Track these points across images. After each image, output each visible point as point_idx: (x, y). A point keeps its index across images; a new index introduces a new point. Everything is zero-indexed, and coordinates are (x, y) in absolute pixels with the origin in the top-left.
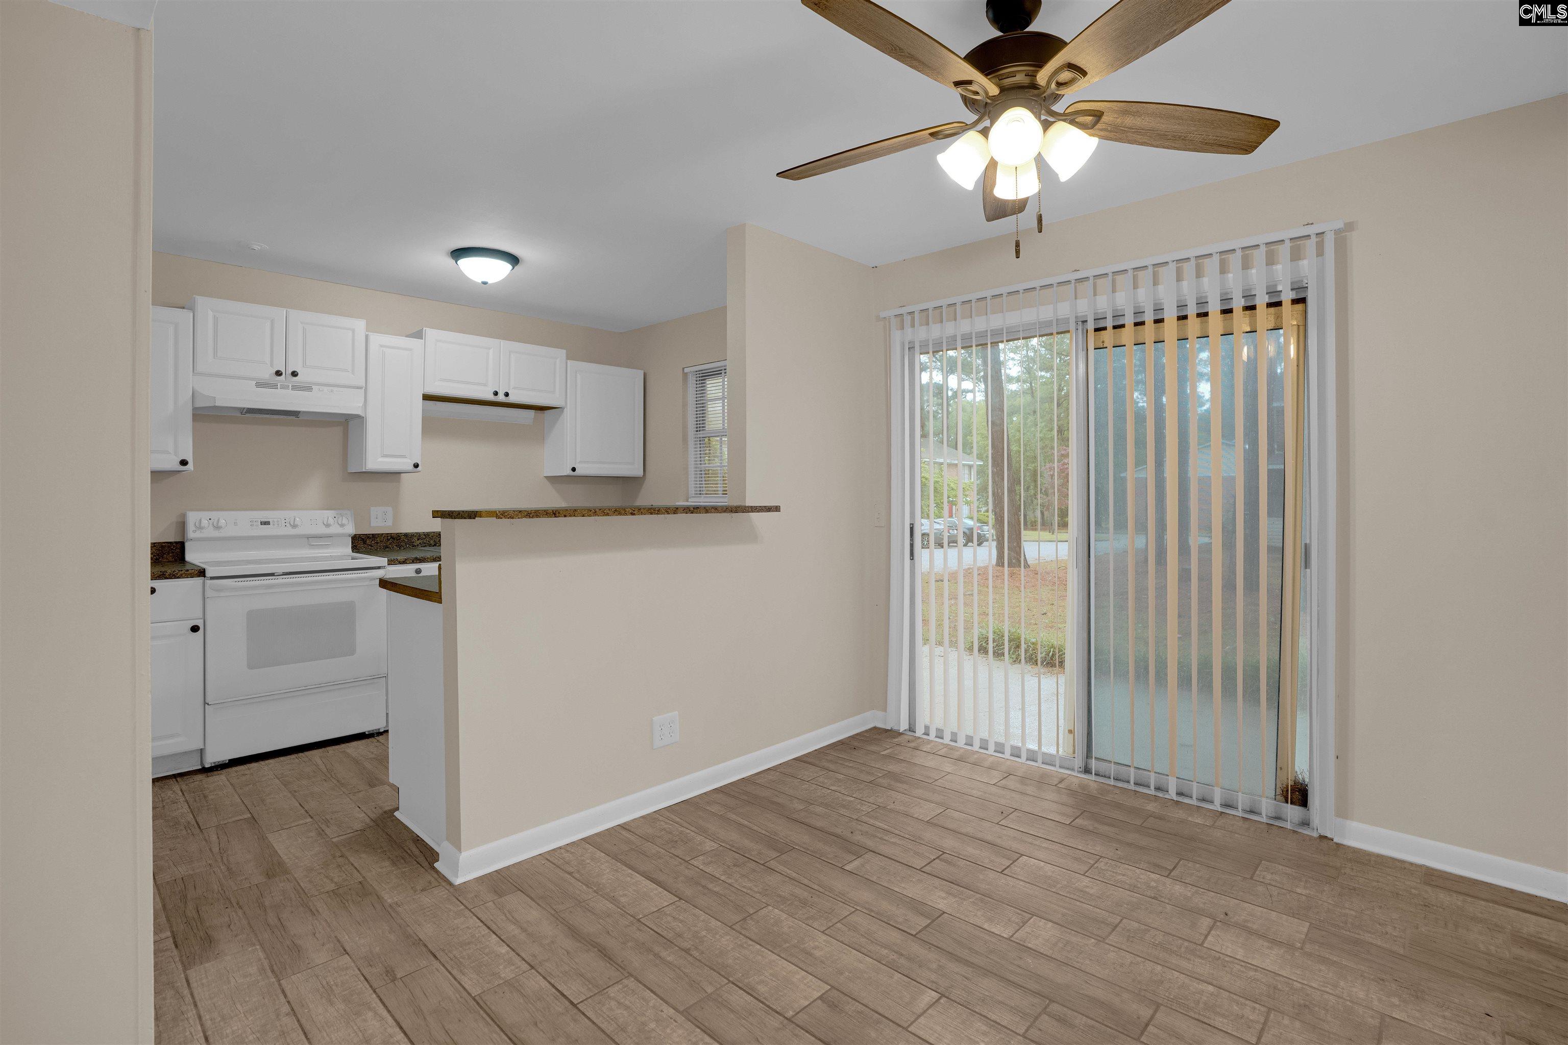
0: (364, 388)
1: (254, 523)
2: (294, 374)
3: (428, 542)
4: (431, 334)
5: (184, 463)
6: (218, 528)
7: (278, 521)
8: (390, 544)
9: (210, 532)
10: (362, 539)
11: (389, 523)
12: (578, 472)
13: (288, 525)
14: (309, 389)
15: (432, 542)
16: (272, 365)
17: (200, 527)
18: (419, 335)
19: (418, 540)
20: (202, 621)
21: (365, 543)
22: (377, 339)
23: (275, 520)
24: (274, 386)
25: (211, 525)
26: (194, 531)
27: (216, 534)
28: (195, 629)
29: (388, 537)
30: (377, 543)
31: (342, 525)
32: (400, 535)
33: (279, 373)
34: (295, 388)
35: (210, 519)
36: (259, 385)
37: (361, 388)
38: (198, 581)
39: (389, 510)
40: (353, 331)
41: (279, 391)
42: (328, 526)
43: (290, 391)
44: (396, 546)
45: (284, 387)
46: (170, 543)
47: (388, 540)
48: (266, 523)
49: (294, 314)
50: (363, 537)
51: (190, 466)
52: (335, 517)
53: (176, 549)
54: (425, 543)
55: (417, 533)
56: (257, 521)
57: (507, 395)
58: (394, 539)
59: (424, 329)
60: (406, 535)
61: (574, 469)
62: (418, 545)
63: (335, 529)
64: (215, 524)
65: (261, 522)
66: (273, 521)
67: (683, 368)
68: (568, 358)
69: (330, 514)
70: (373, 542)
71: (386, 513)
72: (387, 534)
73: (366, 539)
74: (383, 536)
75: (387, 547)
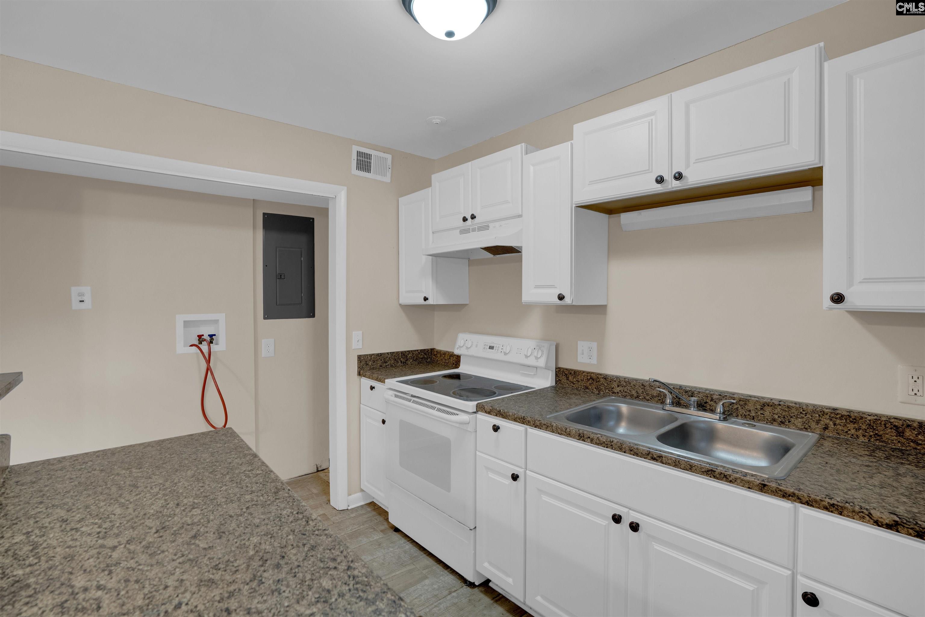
1: (486, 347)
2: (474, 217)
3: (628, 391)
8: (590, 384)
9: (464, 350)
10: (566, 374)
11: (594, 361)
13: (503, 351)
14: (487, 227)
17: (460, 346)
19: (618, 386)
21: (568, 379)
23: (498, 346)
25: (465, 345)
26: (458, 349)
27: (466, 352)
29: (587, 376)
31: (537, 358)
32: (600, 377)
35: (466, 340)
39: (594, 345)
42: (527, 356)
44: (596, 388)
47: (588, 380)
48: (492, 348)
50: (566, 373)
52: (534, 349)
55: (617, 377)
58: (593, 380)
60: (606, 377)
63: (532, 361)
65: (490, 346)
66: (496, 347)
70: (574, 380)
71: (590, 349)
72: (588, 373)
73: (570, 376)
74: (584, 375)
75: (587, 388)
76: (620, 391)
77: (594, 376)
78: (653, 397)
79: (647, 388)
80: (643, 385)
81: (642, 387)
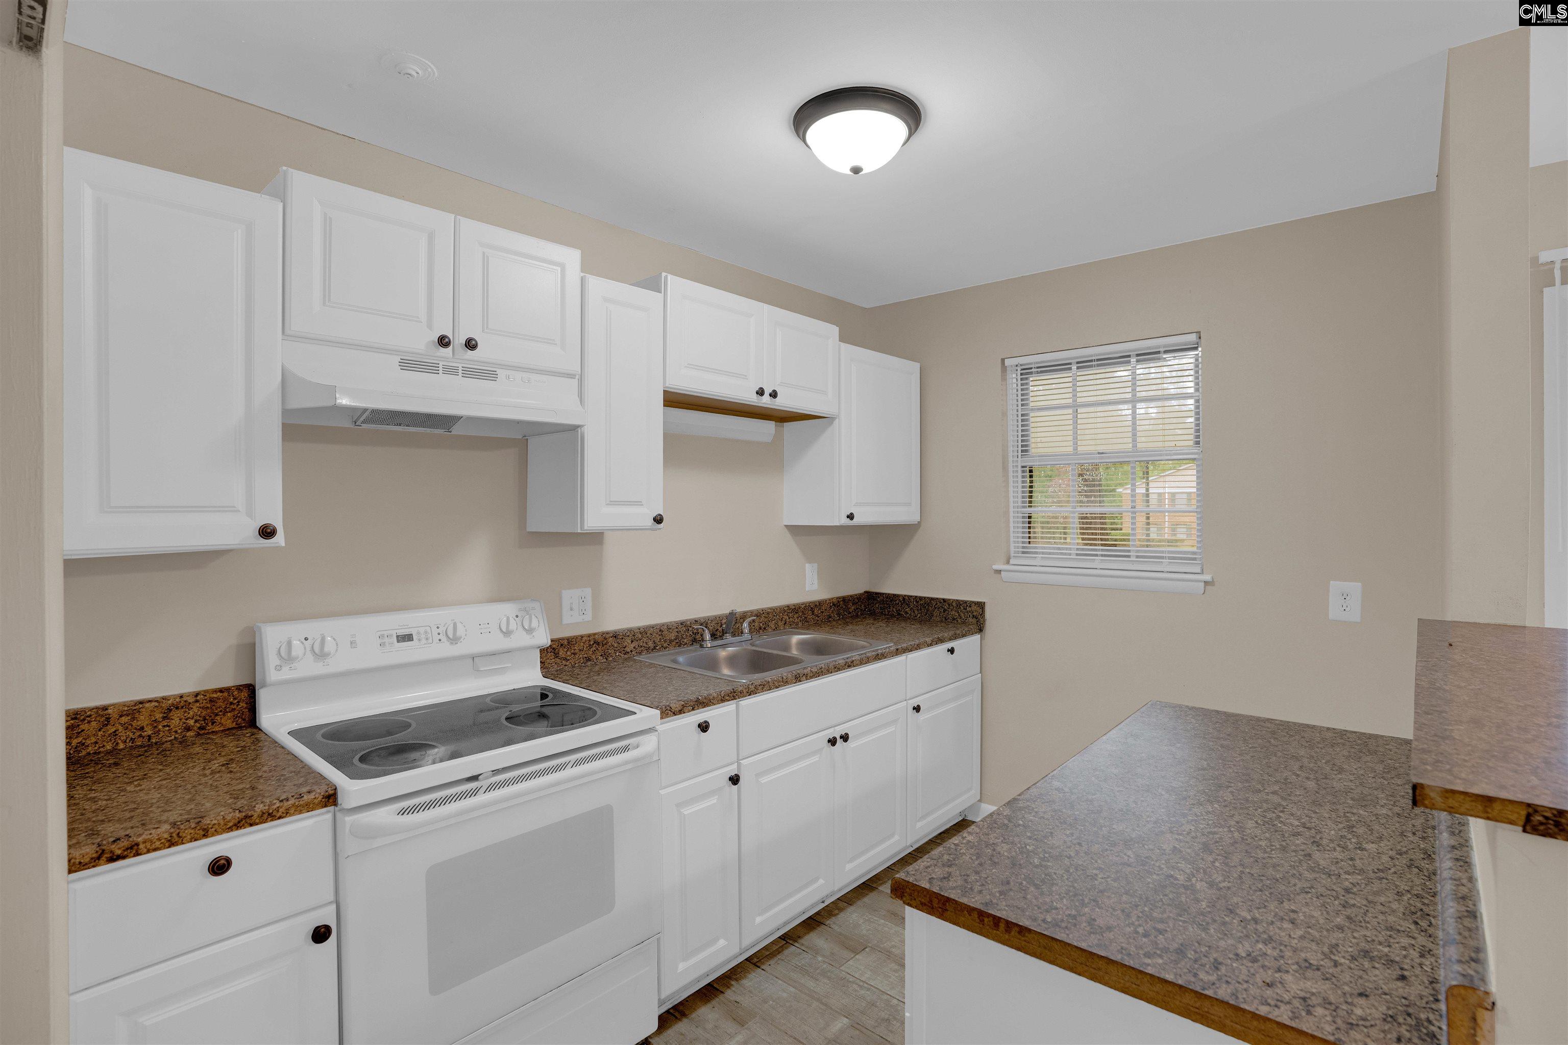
0: (577, 377)
1: (386, 640)
2: (471, 345)
4: (674, 283)
5: (267, 532)
6: (321, 655)
7: (426, 632)
8: (594, 652)
9: (307, 667)
10: (553, 649)
11: (588, 617)
12: (857, 521)
13: (444, 638)
14: (491, 375)
15: (651, 644)
16: (430, 326)
17: (287, 658)
18: (653, 284)
19: (632, 642)
20: (334, 906)
21: (558, 657)
22: (598, 286)
23: (422, 630)
24: (431, 368)
25: (309, 653)
26: (278, 668)
27: (319, 669)
28: (320, 935)
29: (590, 641)
30: (574, 654)
31: (530, 631)
32: (607, 636)
33: (443, 342)
34: (469, 373)
35: (306, 639)
36: (407, 364)
37: (571, 376)
38: (321, 818)
39: (588, 592)
40: (563, 267)
41: (442, 378)
42: (507, 633)
43: (458, 380)
44: (601, 655)
45: (451, 371)
46: (228, 689)
48: (408, 638)
49: (468, 226)
51: (279, 539)
52: (517, 616)
53: (238, 702)
54: (641, 647)
55: (630, 630)
56: (391, 635)
57: (774, 395)
58: (598, 644)
59: (664, 274)
60: (615, 635)
61: (851, 517)
62: (631, 651)
63: (520, 639)
64: (317, 649)
65: (398, 637)
66: (418, 633)
67: (1003, 360)
68: (843, 339)
69: (508, 609)
70: (569, 653)
71: (583, 599)
72: (589, 636)
73: (561, 650)
74: (584, 641)
75: (589, 659)
76: (634, 648)
77: (600, 639)
78: (671, 641)
79: (665, 632)
80: (660, 631)
81: (660, 633)
